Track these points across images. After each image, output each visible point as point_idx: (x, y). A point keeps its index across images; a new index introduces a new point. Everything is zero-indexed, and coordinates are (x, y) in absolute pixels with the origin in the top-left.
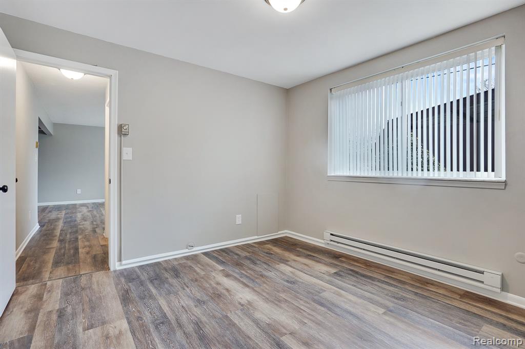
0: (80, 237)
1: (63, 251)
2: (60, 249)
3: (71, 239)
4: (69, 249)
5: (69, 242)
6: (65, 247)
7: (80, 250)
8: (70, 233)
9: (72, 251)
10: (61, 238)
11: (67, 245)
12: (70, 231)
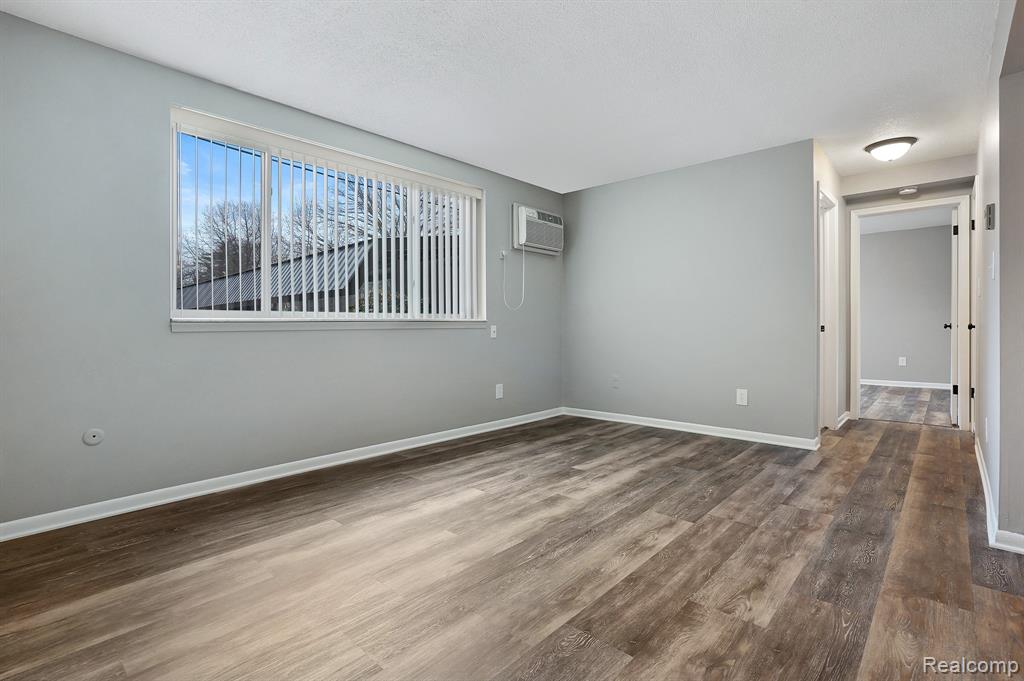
0: (865, 459)
1: (905, 445)
2: (908, 448)
3: (884, 461)
4: (894, 444)
5: (890, 456)
6: (901, 448)
7: (878, 439)
8: (880, 476)
9: (891, 441)
10: (905, 468)
11: (896, 451)
12: (879, 484)
